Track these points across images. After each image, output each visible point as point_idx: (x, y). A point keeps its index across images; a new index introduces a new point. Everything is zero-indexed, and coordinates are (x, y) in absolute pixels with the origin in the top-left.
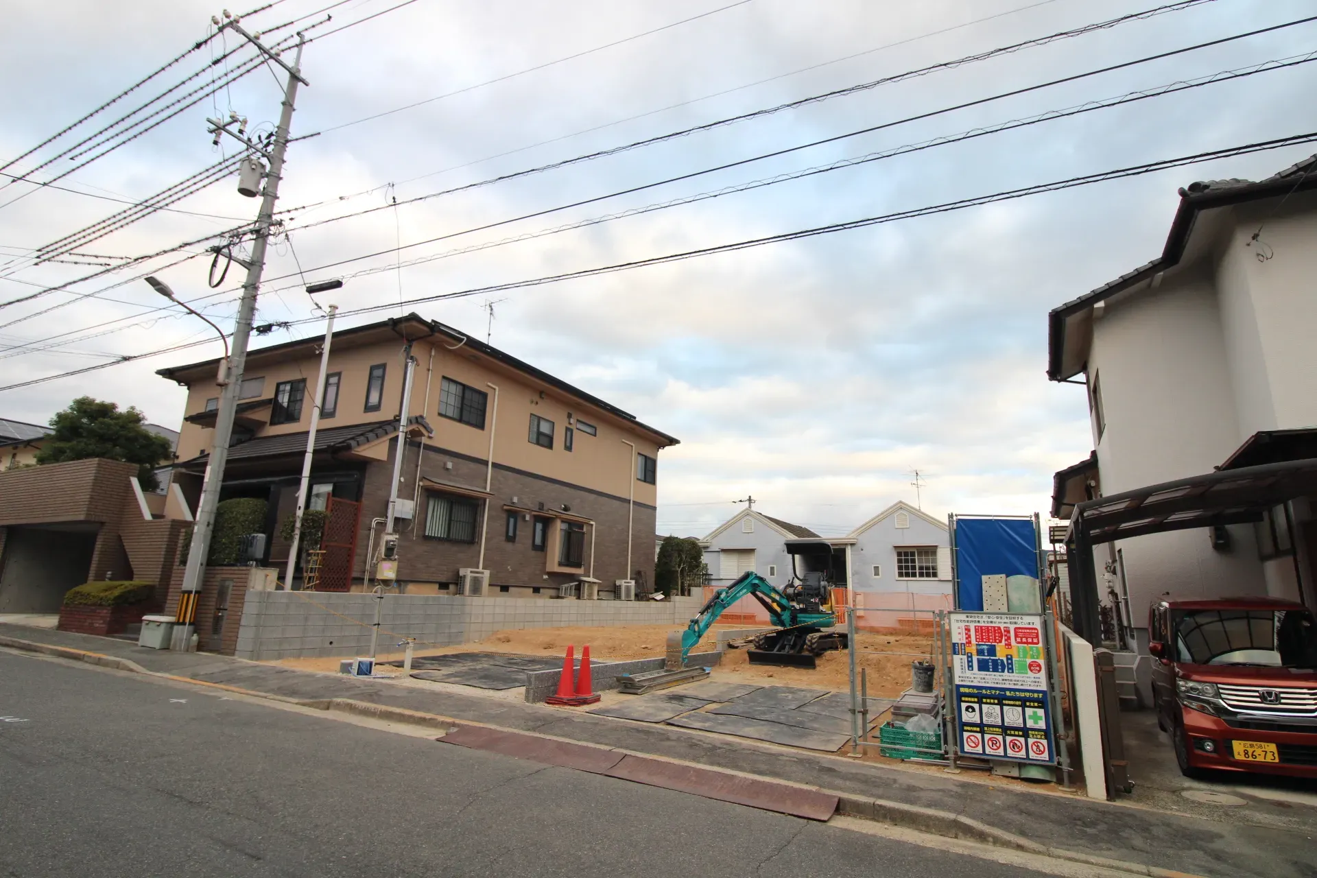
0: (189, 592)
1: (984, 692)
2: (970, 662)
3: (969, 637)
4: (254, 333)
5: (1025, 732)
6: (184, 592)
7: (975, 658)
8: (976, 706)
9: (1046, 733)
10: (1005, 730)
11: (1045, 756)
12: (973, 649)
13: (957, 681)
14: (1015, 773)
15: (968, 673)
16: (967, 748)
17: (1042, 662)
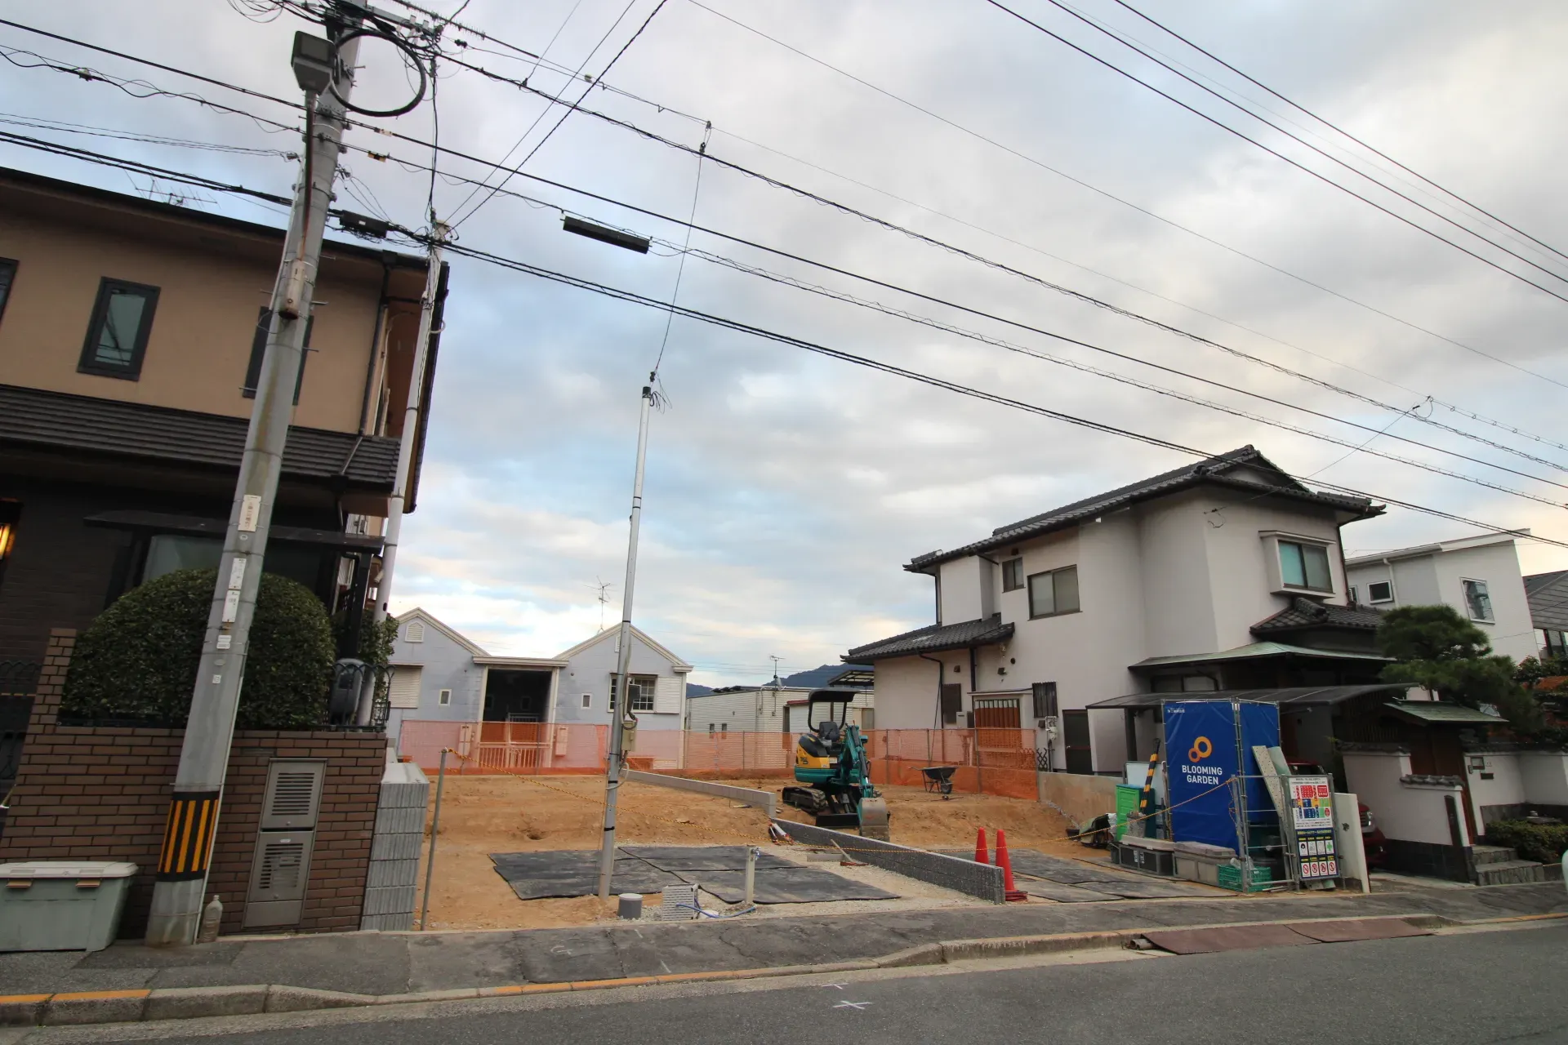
0: (214, 796)
1: (1308, 833)
2: (1301, 812)
3: (1298, 794)
4: (335, 222)
5: (1326, 856)
6: (186, 797)
7: (1303, 809)
8: (1305, 843)
9: (1334, 855)
10: (1319, 857)
11: (1335, 872)
12: (1300, 803)
13: (1296, 828)
14: (1321, 887)
15: (1300, 821)
16: (1304, 875)
17: (1329, 808)
